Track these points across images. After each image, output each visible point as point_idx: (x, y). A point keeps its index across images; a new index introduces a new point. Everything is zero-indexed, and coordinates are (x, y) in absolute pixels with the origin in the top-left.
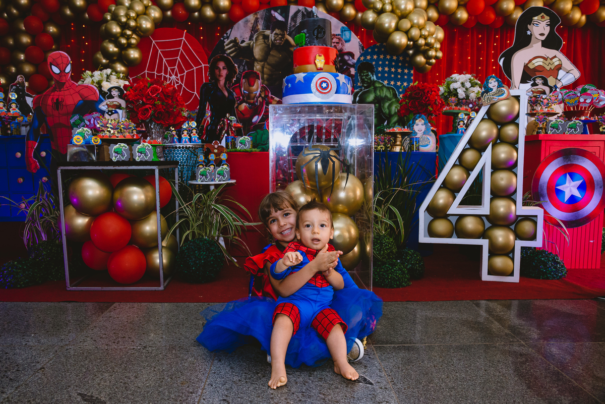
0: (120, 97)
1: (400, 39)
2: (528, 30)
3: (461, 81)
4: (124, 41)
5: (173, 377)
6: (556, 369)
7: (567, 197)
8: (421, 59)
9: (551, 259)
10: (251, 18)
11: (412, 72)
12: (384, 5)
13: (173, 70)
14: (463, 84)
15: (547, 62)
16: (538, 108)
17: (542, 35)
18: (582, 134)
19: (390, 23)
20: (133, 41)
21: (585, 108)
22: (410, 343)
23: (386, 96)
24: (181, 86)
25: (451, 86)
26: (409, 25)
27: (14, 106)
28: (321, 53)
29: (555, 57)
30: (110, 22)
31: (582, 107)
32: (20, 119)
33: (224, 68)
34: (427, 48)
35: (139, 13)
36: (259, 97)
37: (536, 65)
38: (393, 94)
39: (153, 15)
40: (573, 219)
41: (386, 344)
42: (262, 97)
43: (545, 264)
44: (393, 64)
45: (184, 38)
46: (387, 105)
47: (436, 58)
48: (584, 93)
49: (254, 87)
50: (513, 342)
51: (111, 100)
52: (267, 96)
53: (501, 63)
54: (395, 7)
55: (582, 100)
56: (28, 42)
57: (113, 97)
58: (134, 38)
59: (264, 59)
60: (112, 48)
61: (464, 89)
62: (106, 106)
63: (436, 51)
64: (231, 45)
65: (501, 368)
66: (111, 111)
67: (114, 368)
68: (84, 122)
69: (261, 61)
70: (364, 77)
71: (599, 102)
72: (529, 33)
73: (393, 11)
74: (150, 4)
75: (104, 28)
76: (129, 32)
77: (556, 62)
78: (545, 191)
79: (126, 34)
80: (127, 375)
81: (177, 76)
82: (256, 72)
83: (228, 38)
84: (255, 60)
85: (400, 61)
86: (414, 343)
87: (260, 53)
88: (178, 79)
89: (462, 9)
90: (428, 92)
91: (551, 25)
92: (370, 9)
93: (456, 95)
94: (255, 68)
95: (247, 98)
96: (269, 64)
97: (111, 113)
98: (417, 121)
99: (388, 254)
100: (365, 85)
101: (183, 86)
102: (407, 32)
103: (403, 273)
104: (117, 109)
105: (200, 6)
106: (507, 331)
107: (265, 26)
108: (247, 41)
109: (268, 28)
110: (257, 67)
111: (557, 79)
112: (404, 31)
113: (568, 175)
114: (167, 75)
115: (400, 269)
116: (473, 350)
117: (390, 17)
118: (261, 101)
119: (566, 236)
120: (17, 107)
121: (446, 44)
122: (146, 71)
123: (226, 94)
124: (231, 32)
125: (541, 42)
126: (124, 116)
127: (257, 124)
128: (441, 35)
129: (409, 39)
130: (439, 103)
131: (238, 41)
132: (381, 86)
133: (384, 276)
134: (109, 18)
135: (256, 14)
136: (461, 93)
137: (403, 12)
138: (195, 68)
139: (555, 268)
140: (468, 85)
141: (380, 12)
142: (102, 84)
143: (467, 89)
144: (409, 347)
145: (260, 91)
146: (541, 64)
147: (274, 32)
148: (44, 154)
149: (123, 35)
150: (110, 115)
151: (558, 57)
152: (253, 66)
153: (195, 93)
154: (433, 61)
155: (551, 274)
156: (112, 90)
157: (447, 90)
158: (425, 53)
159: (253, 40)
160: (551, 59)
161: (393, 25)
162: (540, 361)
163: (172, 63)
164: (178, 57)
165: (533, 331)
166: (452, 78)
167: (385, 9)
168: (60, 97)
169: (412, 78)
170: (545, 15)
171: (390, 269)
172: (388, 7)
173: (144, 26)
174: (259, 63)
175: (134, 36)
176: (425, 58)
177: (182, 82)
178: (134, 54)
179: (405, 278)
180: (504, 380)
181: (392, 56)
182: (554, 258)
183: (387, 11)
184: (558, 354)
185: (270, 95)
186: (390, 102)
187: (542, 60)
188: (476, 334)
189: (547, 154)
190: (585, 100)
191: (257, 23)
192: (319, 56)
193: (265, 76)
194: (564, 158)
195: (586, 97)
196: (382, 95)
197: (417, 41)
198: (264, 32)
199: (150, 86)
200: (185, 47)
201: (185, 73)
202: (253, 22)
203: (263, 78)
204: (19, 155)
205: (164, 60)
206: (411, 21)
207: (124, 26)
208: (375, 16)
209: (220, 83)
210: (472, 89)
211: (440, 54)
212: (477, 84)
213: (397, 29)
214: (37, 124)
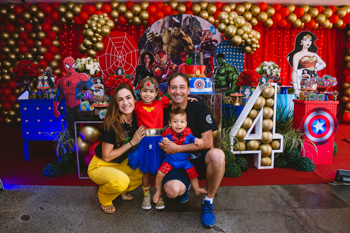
0: (101, 83)
1: (238, 39)
2: (301, 43)
3: (268, 66)
4: (95, 39)
5: (140, 229)
6: (303, 224)
7: (317, 131)
8: (248, 48)
9: (308, 162)
10: (161, 21)
11: (244, 54)
12: (230, 21)
13: (120, 53)
14: (269, 67)
15: (310, 59)
16: (304, 87)
17: (308, 45)
18: (325, 100)
19: (233, 30)
20: (100, 39)
21: (327, 87)
22: (241, 211)
23: (231, 70)
24: (124, 61)
25: (264, 67)
26: (242, 32)
27: (46, 82)
28: (198, 69)
29: (314, 56)
30: (88, 29)
31: (325, 86)
32: (50, 91)
33: (148, 58)
34: (252, 43)
35: (103, 24)
36: (166, 64)
37: (305, 60)
38: (234, 69)
39: (109, 25)
40: (320, 141)
41: (231, 211)
42: (167, 64)
43: (305, 164)
44: (234, 50)
45: (125, 37)
46: (231, 75)
47: (256, 48)
48: (326, 79)
49: (163, 59)
50: (286, 209)
51: (97, 85)
52: (170, 64)
53: (288, 59)
54: (235, 22)
55: (325, 83)
56: (43, 36)
57: (98, 83)
58: (100, 37)
59: (169, 43)
60: (88, 42)
61: (270, 70)
62: (95, 88)
63: (256, 45)
64: (150, 35)
65: (280, 224)
66: (97, 90)
67: (113, 224)
68: (84, 96)
69: (167, 45)
70: (220, 61)
71: (333, 83)
72: (301, 44)
73: (234, 25)
74: (108, 19)
75: (85, 32)
76: (97, 35)
77: (315, 59)
78: (307, 128)
79: (96, 36)
80: (119, 228)
81: (122, 56)
82: (164, 51)
83: (148, 32)
84: (164, 44)
85: (238, 49)
86: (243, 211)
87: (166, 40)
88: (122, 58)
89: (270, 19)
90: (252, 75)
91: (313, 40)
92: (223, 22)
93: (266, 73)
94: (163, 48)
95: (159, 65)
96: (171, 46)
97: (97, 91)
98: (246, 90)
99: (232, 161)
100: (220, 65)
101: (125, 61)
102: (241, 36)
103: (239, 170)
104: (100, 89)
105: (133, 17)
106: (284, 204)
107: (169, 25)
108: (159, 34)
109: (170, 26)
110: (165, 48)
111: (315, 67)
112: (240, 35)
113: (318, 120)
114: (117, 55)
115: (237, 168)
116: (268, 214)
117: (233, 28)
118: (167, 66)
119: (316, 150)
120: (47, 83)
121: (262, 41)
122: (106, 54)
123: (149, 71)
124: (150, 28)
125: (307, 49)
126: (103, 93)
127: (164, 79)
128: (259, 36)
129: (243, 39)
130: (257, 80)
131: (154, 34)
132: (228, 65)
133: (230, 172)
134: (87, 27)
135: (164, 19)
136: (269, 73)
137: (240, 25)
138: (131, 52)
139: (310, 166)
140: (272, 68)
141: (228, 25)
142: (86, 66)
143: (271, 70)
144: (241, 212)
145: (166, 61)
146: (308, 60)
147: (174, 29)
148: (62, 108)
149: (94, 36)
150: (96, 92)
151: (315, 56)
152: (162, 47)
153: (131, 65)
154: (255, 49)
155: (308, 169)
156: (97, 79)
157: (261, 70)
158: (250, 46)
159: (162, 33)
160: (312, 57)
161: (234, 32)
162: (297, 220)
163: (119, 49)
164: (123, 47)
165: (296, 203)
166: (264, 64)
167: (230, 23)
168: (70, 80)
169: (244, 58)
170: (309, 36)
171: (233, 169)
172: (232, 22)
173: (105, 31)
174: (166, 45)
175: (100, 36)
176: (251, 48)
177: (125, 59)
178: (100, 45)
179: (240, 173)
180: (280, 230)
181: (234, 46)
182: (310, 161)
183: (231, 24)
184: (305, 216)
185: (171, 63)
186: (233, 73)
187: (308, 58)
188: (270, 205)
189: (308, 110)
190: (327, 83)
191: (164, 23)
192: (197, 70)
193: (169, 53)
194: (316, 112)
195: (327, 81)
196: (229, 70)
197: (247, 40)
198: (168, 28)
199: (117, 79)
200: (126, 41)
201: (126, 55)
202: (162, 23)
203: (168, 54)
204: (50, 108)
205: (115, 48)
206: (243, 30)
207: (95, 32)
208: (225, 26)
209: (146, 65)
210: (274, 70)
211: (258, 46)
212: (276, 67)
213: (237, 34)
214: (59, 93)
